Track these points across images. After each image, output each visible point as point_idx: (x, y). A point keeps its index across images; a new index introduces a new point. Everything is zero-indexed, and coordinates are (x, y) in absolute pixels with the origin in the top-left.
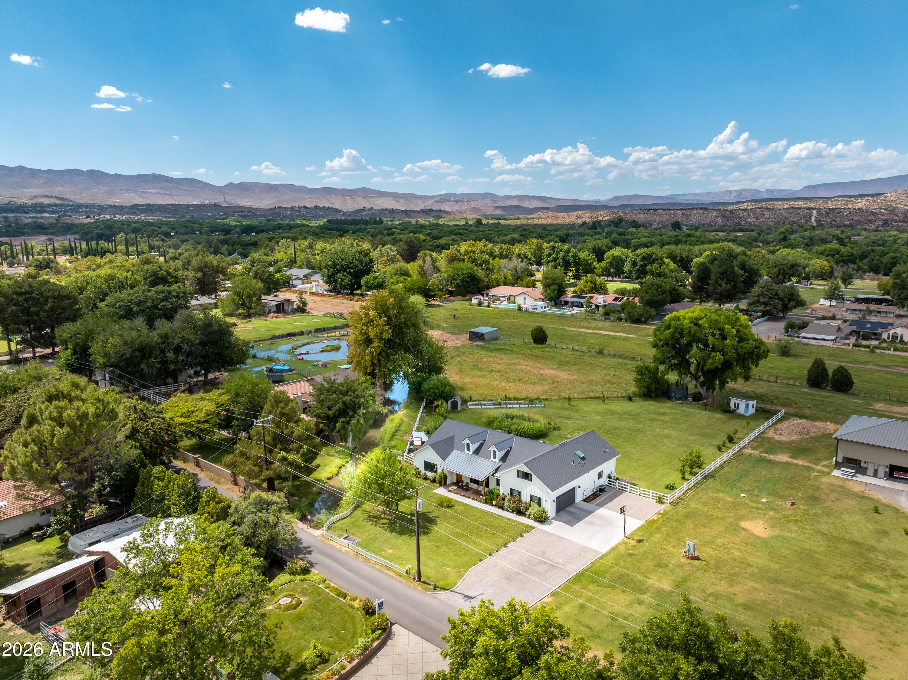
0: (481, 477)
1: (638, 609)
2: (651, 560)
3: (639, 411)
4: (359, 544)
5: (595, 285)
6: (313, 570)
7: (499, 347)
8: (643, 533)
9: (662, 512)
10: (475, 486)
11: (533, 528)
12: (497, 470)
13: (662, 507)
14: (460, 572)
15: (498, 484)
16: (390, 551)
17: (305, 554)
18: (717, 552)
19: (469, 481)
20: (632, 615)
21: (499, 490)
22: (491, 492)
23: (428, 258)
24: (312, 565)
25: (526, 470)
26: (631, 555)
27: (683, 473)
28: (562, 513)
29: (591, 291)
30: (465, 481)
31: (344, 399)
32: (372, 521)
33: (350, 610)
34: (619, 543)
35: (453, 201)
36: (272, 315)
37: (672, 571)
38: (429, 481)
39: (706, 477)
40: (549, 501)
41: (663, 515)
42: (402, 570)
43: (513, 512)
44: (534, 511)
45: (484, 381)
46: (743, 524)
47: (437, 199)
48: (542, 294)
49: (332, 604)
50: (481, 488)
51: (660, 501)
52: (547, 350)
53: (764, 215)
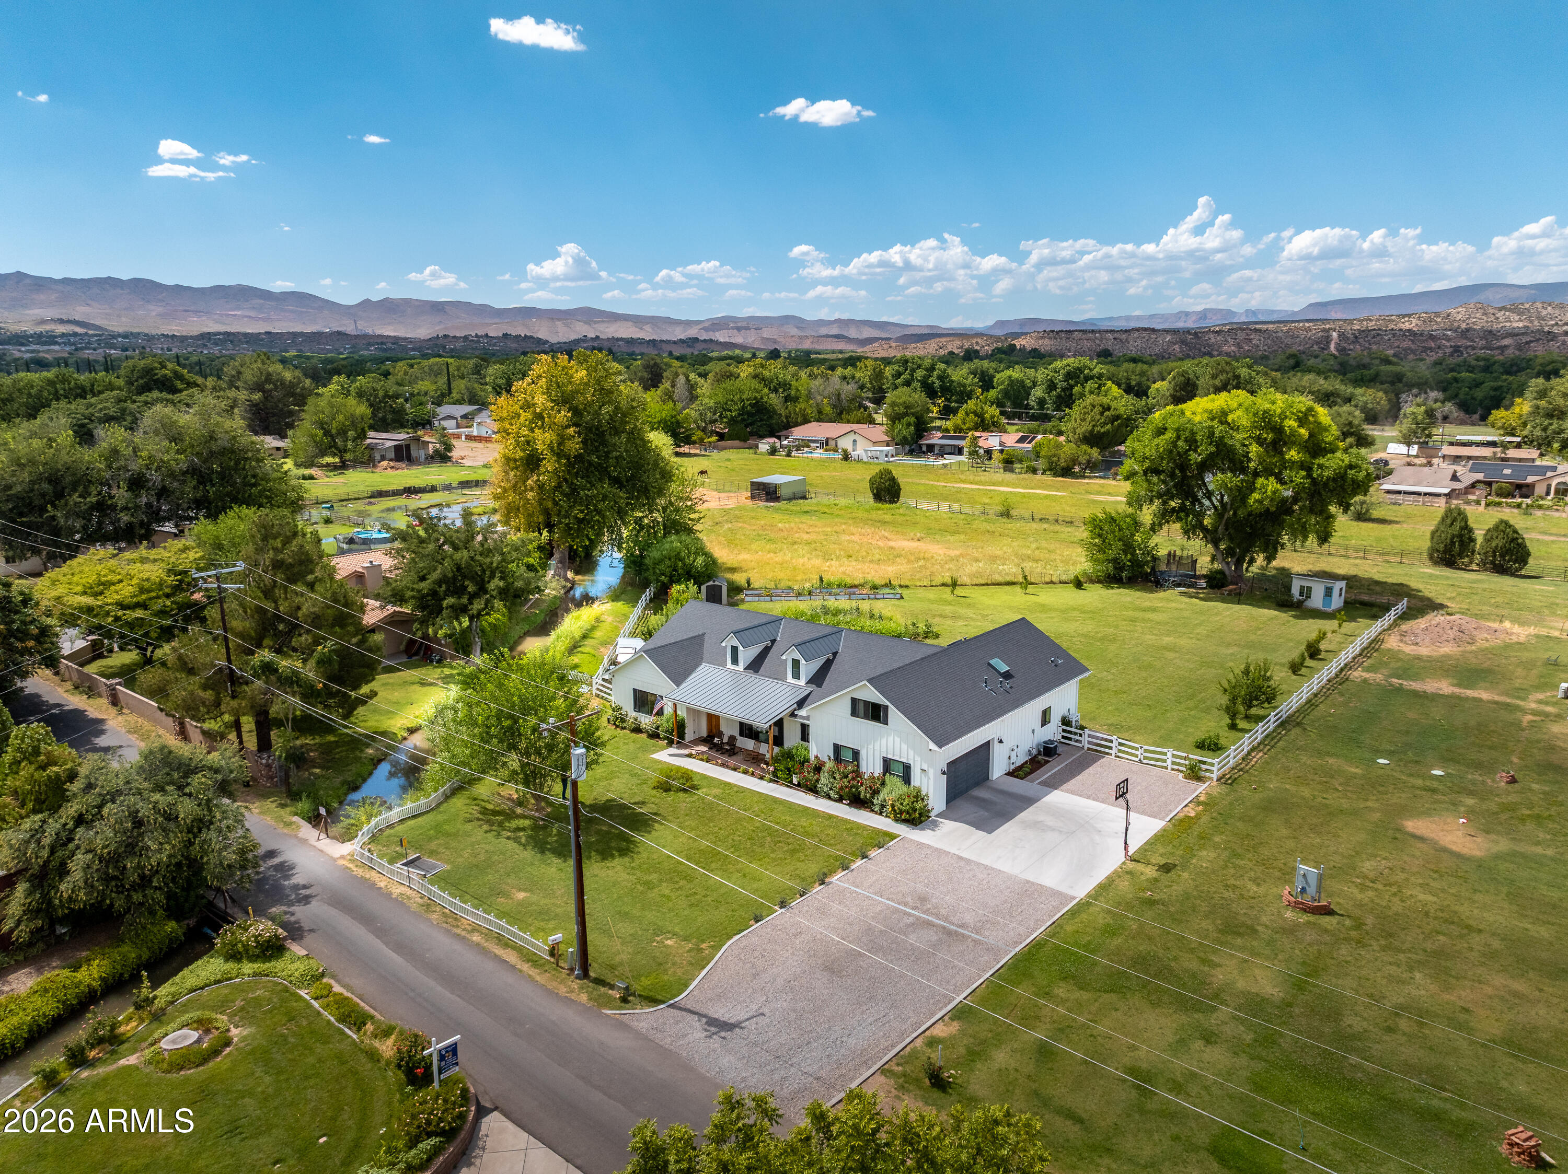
0: (762, 720)
1: (1206, 1057)
2: (1206, 916)
3: (1100, 606)
4: (443, 880)
5: (983, 420)
6: (296, 949)
7: (806, 509)
8: (1169, 848)
9: (1202, 798)
10: (749, 744)
11: (893, 837)
12: (801, 704)
13: (1201, 788)
14: (700, 950)
15: (805, 736)
16: (521, 895)
17: (291, 904)
18: (1370, 893)
19: (736, 733)
20: (1193, 1075)
21: (807, 749)
22: (789, 755)
23: (682, 379)
24: (296, 932)
25: (872, 695)
26: (1151, 903)
27: (1233, 716)
28: (958, 802)
29: (976, 429)
30: (729, 731)
31: (458, 556)
32: (488, 822)
33: (365, 1066)
34: (1115, 872)
35: (733, 328)
36: (385, 463)
37: (1270, 943)
38: (644, 736)
39: (1284, 724)
40: (931, 772)
41: (1208, 804)
42: (540, 945)
43: (840, 800)
44: (894, 796)
45: (779, 558)
46: (1411, 825)
47: (706, 325)
48: (887, 433)
49: (319, 1048)
50: (764, 749)
51: (1194, 774)
52: (901, 511)
53: (1250, 340)
